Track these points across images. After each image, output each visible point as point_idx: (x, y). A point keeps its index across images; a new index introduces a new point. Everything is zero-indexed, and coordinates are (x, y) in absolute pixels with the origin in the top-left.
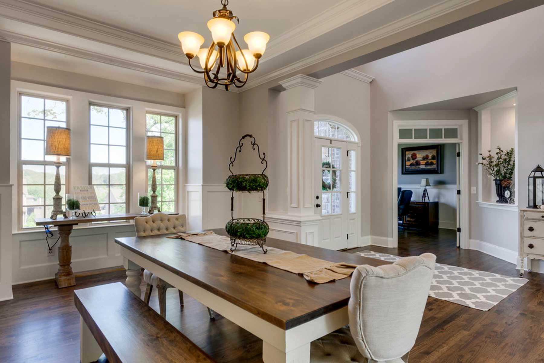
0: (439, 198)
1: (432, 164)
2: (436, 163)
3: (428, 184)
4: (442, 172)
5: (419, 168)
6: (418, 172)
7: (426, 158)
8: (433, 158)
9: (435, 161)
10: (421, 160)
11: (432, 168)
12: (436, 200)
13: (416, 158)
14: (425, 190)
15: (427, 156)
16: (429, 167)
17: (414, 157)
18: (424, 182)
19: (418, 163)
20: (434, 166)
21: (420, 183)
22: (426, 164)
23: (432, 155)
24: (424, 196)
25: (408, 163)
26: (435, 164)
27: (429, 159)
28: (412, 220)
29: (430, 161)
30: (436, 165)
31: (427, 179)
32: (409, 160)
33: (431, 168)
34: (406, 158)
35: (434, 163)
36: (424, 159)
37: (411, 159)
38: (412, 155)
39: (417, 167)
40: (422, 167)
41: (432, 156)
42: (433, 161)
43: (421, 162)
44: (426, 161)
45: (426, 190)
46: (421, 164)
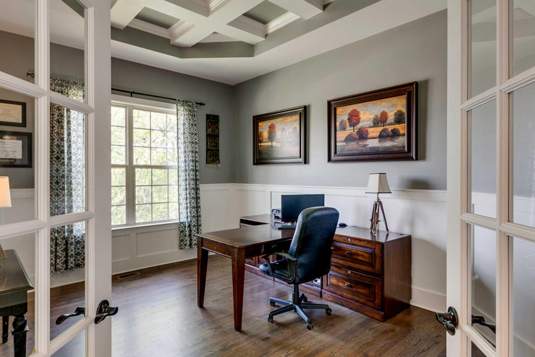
0: (412, 224)
1: (395, 134)
2: (405, 132)
3: (383, 188)
4: (420, 156)
5: (365, 146)
6: (389, 156)
7: (380, 121)
8: (399, 120)
9: (402, 128)
10: (370, 127)
11: (395, 146)
12: (406, 232)
13: (358, 122)
14: (378, 205)
15: (384, 116)
16: (388, 144)
17: (354, 119)
18: (374, 181)
19: (362, 135)
20: (401, 141)
21: (365, 184)
22: (382, 137)
23: (395, 111)
24: (375, 219)
25: (341, 135)
26: (404, 135)
27: (387, 122)
28: (341, 284)
29: (390, 128)
30: (405, 138)
31: (382, 175)
32: (344, 129)
33: (392, 147)
34: (338, 124)
35: (402, 132)
36: (376, 122)
37: (348, 124)
38: (350, 114)
39: (361, 143)
40: (373, 144)
41: (395, 114)
42: (397, 126)
43: (370, 130)
44: (380, 129)
45: (380, 203)
46: (370, 135)
